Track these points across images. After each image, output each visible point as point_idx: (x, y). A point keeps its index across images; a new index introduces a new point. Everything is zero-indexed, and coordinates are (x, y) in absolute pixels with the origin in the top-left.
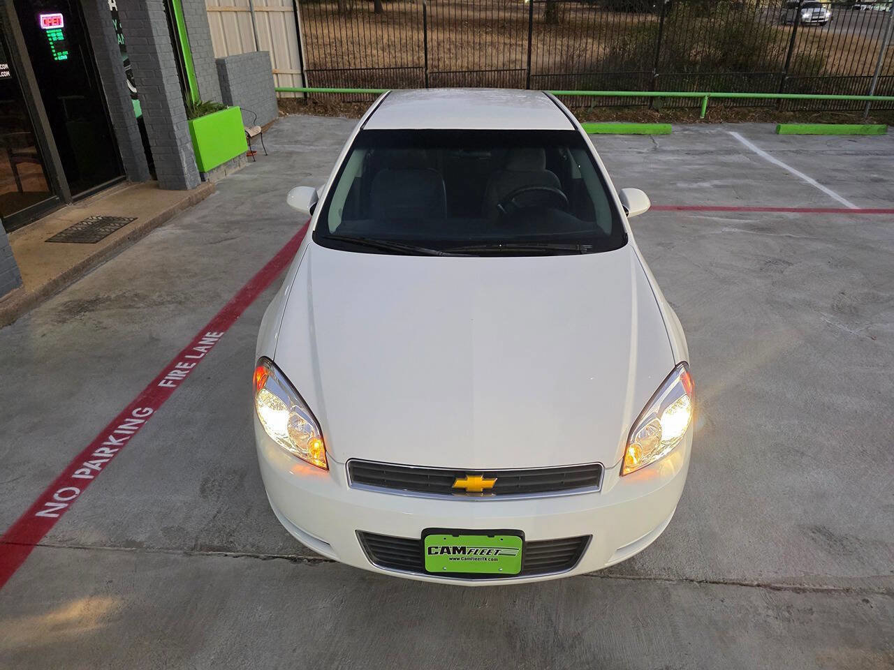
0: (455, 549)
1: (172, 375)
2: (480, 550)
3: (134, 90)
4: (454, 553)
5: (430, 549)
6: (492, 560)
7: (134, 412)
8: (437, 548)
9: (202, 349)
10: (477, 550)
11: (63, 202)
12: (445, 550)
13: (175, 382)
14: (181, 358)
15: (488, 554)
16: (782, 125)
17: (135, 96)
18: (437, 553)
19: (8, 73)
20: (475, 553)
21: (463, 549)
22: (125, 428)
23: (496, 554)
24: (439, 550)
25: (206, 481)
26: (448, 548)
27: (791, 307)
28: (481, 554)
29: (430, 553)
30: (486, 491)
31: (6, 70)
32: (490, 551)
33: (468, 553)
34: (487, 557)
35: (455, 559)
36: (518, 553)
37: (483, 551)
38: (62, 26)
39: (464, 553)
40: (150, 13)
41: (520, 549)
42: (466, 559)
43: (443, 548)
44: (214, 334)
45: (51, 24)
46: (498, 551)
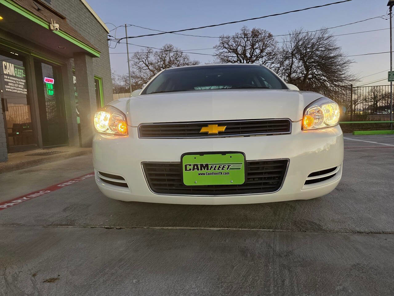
0: (202, 165)
1: (65, 184)
2: (218, 166)
3: (78, 113)
4: (201, 169)
5: (186, 166)
6: (226, 174)
7: (41, 192)
8: (190, 165)
9: (84, 178)
10: (216, 166)
11: (38, 147)
12: (196, 167)
13: (65, 185)
14: (72, 180)
15: (222, 169)
16: (355, 131)
17: (78, 116)
18: (190, 170)
19: (26, 93)
20: (214, 169)
21: (207, 165)
22: (34, 195)
23: (228, 169)
24: (192, 167)
25: (68, 207)
26: (197, 165)
27: (380, 165)
28: (218, 169)
29: (186, 170)
30: (220, 133)
31: (26, 92)
32: (224, 166)
33: (210, 170)
34: (223, 171)
35: (202, 174)
36: (242, 167)
37: (219, 167)
38: (53, 83)
39: (208, 169)
40: (88, 78)
41: (243, 163)
42: (209, 174)
43: (194, 165)
44: (91, 175)
45: (48, 82)
46: (229, 166)
